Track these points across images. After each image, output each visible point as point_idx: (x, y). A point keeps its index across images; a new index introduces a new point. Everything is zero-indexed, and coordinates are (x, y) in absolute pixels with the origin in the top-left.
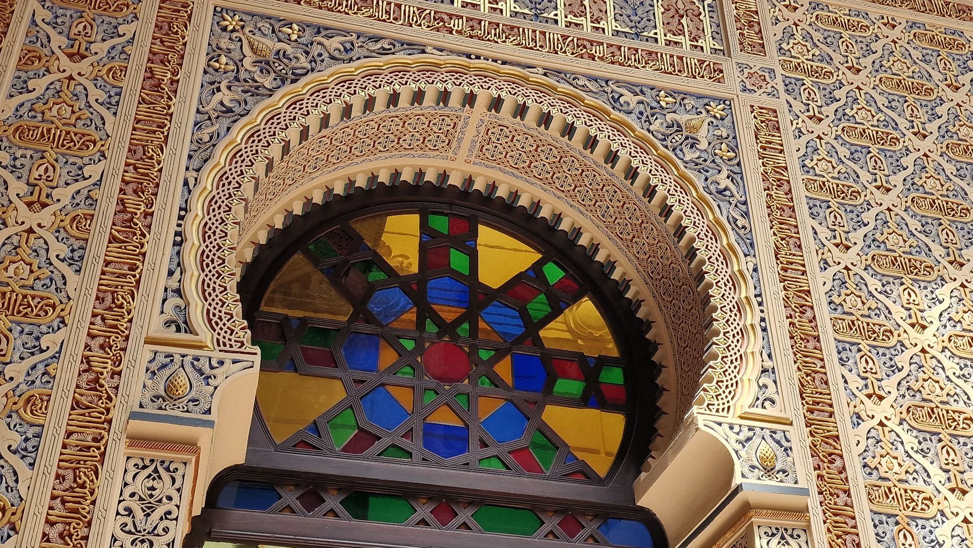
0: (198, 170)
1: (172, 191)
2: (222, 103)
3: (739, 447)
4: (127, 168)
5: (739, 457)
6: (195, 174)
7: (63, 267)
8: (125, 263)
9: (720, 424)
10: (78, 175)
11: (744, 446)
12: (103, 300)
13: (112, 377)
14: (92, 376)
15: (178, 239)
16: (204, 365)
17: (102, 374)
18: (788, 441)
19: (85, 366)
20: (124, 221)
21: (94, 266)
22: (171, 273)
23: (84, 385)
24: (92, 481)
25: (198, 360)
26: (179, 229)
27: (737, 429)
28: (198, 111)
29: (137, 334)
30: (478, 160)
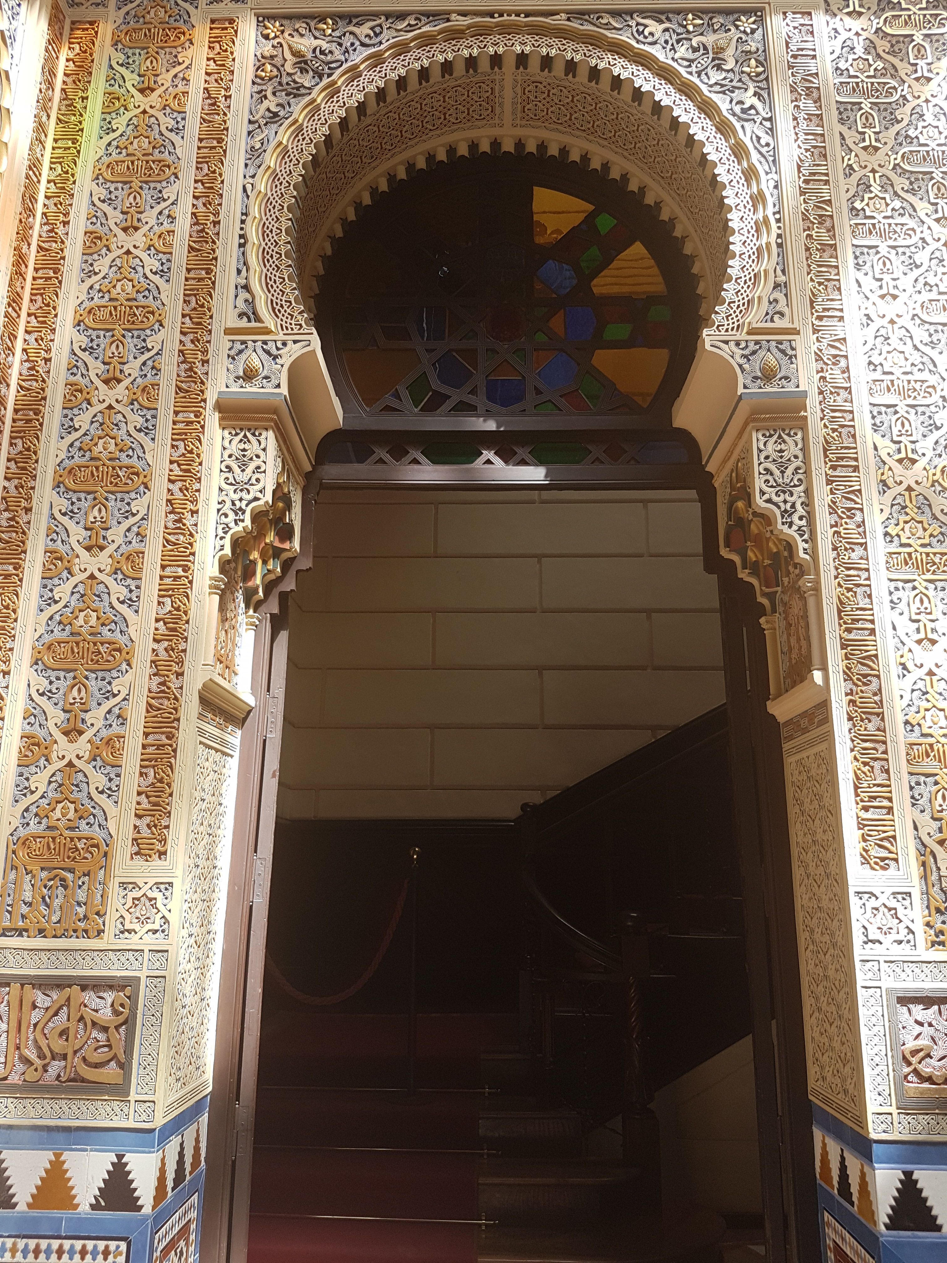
0: (253, 177)
1: (233, 199)
2: (268, 110)
3: (742, 361)
4: (196, 185)
5: (743, 370)
6: (251, 180)
7: (156, 279)
8: (202, 269)
9: (726, 342)
10: (159, 198)
11: (749, 360)
12: (189, 301)
13: (203, 366)
14: (186, 366)
15: (242, 241)
16: (271, 347)
17: (195, 363)
18: (793, 349)
19: (182, 358)
20: (198, 231)
21: (179, 275)
22: (239, 272)
23: (183, 374)
24: (197, 448)
25: (266, 344)
26: (242, 232)
27: (743, 345)
28: (250, 122)
29: (217, 327)
30: (524, 122)
